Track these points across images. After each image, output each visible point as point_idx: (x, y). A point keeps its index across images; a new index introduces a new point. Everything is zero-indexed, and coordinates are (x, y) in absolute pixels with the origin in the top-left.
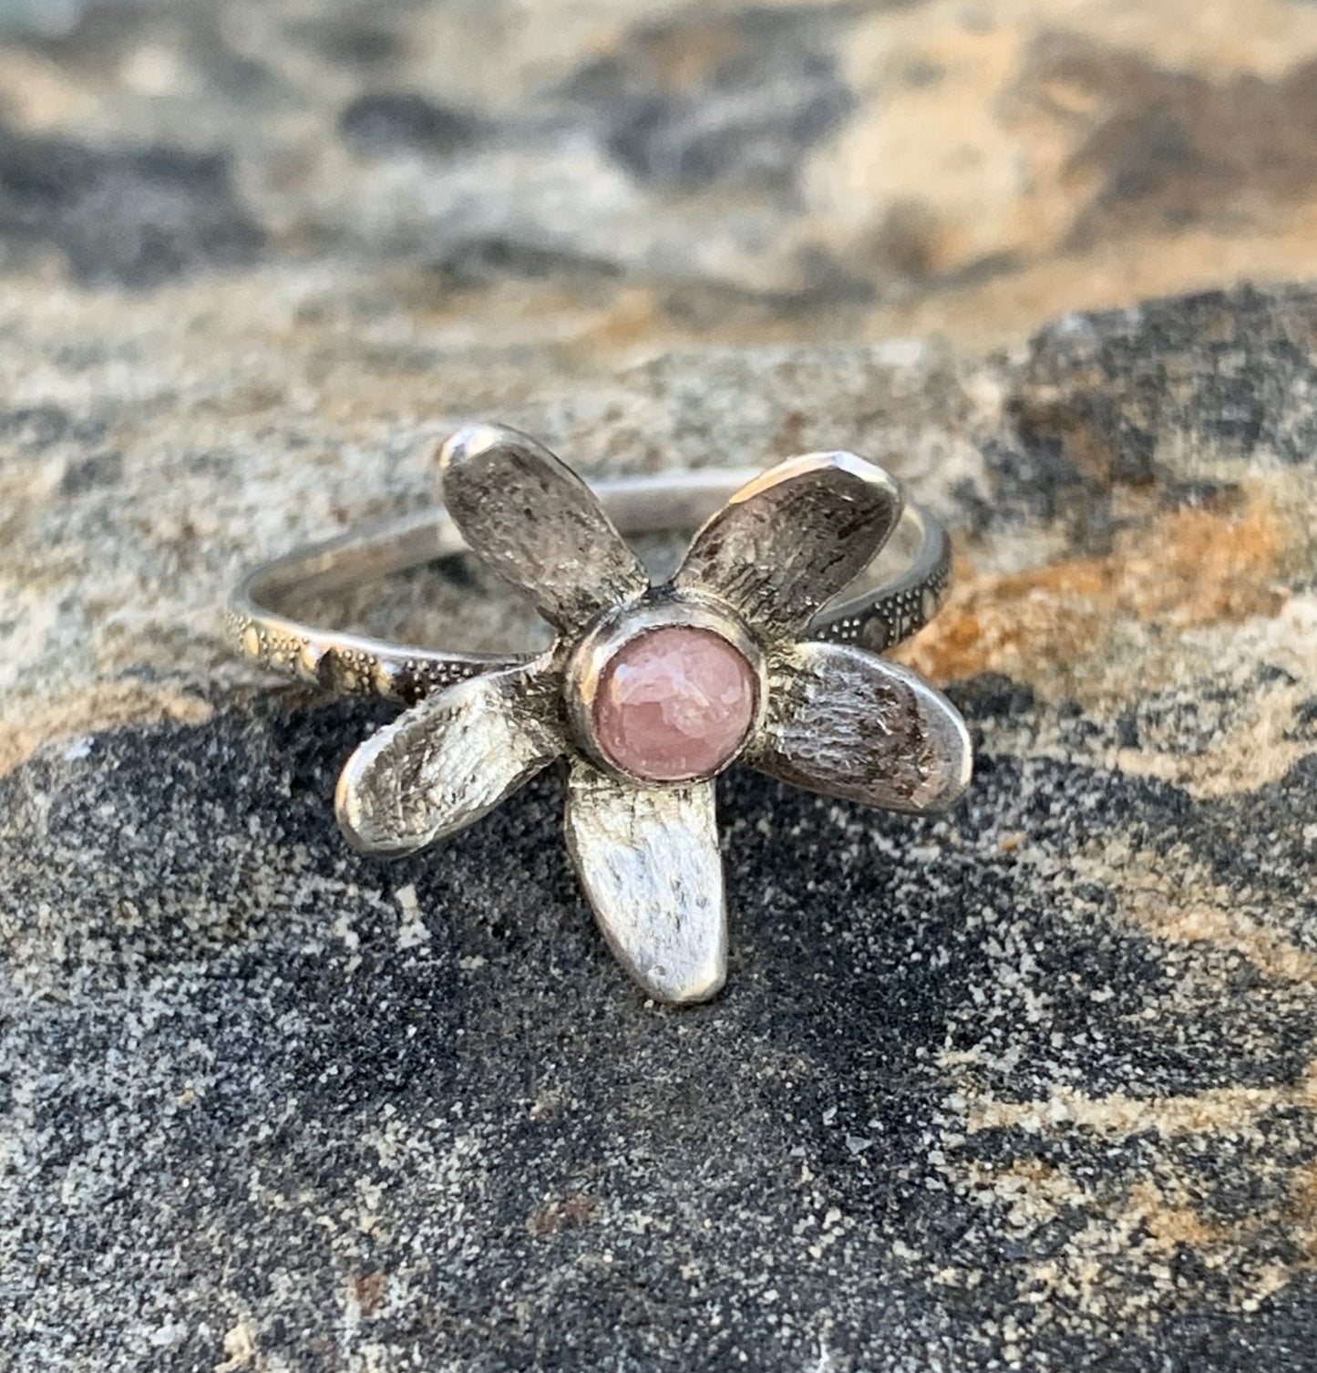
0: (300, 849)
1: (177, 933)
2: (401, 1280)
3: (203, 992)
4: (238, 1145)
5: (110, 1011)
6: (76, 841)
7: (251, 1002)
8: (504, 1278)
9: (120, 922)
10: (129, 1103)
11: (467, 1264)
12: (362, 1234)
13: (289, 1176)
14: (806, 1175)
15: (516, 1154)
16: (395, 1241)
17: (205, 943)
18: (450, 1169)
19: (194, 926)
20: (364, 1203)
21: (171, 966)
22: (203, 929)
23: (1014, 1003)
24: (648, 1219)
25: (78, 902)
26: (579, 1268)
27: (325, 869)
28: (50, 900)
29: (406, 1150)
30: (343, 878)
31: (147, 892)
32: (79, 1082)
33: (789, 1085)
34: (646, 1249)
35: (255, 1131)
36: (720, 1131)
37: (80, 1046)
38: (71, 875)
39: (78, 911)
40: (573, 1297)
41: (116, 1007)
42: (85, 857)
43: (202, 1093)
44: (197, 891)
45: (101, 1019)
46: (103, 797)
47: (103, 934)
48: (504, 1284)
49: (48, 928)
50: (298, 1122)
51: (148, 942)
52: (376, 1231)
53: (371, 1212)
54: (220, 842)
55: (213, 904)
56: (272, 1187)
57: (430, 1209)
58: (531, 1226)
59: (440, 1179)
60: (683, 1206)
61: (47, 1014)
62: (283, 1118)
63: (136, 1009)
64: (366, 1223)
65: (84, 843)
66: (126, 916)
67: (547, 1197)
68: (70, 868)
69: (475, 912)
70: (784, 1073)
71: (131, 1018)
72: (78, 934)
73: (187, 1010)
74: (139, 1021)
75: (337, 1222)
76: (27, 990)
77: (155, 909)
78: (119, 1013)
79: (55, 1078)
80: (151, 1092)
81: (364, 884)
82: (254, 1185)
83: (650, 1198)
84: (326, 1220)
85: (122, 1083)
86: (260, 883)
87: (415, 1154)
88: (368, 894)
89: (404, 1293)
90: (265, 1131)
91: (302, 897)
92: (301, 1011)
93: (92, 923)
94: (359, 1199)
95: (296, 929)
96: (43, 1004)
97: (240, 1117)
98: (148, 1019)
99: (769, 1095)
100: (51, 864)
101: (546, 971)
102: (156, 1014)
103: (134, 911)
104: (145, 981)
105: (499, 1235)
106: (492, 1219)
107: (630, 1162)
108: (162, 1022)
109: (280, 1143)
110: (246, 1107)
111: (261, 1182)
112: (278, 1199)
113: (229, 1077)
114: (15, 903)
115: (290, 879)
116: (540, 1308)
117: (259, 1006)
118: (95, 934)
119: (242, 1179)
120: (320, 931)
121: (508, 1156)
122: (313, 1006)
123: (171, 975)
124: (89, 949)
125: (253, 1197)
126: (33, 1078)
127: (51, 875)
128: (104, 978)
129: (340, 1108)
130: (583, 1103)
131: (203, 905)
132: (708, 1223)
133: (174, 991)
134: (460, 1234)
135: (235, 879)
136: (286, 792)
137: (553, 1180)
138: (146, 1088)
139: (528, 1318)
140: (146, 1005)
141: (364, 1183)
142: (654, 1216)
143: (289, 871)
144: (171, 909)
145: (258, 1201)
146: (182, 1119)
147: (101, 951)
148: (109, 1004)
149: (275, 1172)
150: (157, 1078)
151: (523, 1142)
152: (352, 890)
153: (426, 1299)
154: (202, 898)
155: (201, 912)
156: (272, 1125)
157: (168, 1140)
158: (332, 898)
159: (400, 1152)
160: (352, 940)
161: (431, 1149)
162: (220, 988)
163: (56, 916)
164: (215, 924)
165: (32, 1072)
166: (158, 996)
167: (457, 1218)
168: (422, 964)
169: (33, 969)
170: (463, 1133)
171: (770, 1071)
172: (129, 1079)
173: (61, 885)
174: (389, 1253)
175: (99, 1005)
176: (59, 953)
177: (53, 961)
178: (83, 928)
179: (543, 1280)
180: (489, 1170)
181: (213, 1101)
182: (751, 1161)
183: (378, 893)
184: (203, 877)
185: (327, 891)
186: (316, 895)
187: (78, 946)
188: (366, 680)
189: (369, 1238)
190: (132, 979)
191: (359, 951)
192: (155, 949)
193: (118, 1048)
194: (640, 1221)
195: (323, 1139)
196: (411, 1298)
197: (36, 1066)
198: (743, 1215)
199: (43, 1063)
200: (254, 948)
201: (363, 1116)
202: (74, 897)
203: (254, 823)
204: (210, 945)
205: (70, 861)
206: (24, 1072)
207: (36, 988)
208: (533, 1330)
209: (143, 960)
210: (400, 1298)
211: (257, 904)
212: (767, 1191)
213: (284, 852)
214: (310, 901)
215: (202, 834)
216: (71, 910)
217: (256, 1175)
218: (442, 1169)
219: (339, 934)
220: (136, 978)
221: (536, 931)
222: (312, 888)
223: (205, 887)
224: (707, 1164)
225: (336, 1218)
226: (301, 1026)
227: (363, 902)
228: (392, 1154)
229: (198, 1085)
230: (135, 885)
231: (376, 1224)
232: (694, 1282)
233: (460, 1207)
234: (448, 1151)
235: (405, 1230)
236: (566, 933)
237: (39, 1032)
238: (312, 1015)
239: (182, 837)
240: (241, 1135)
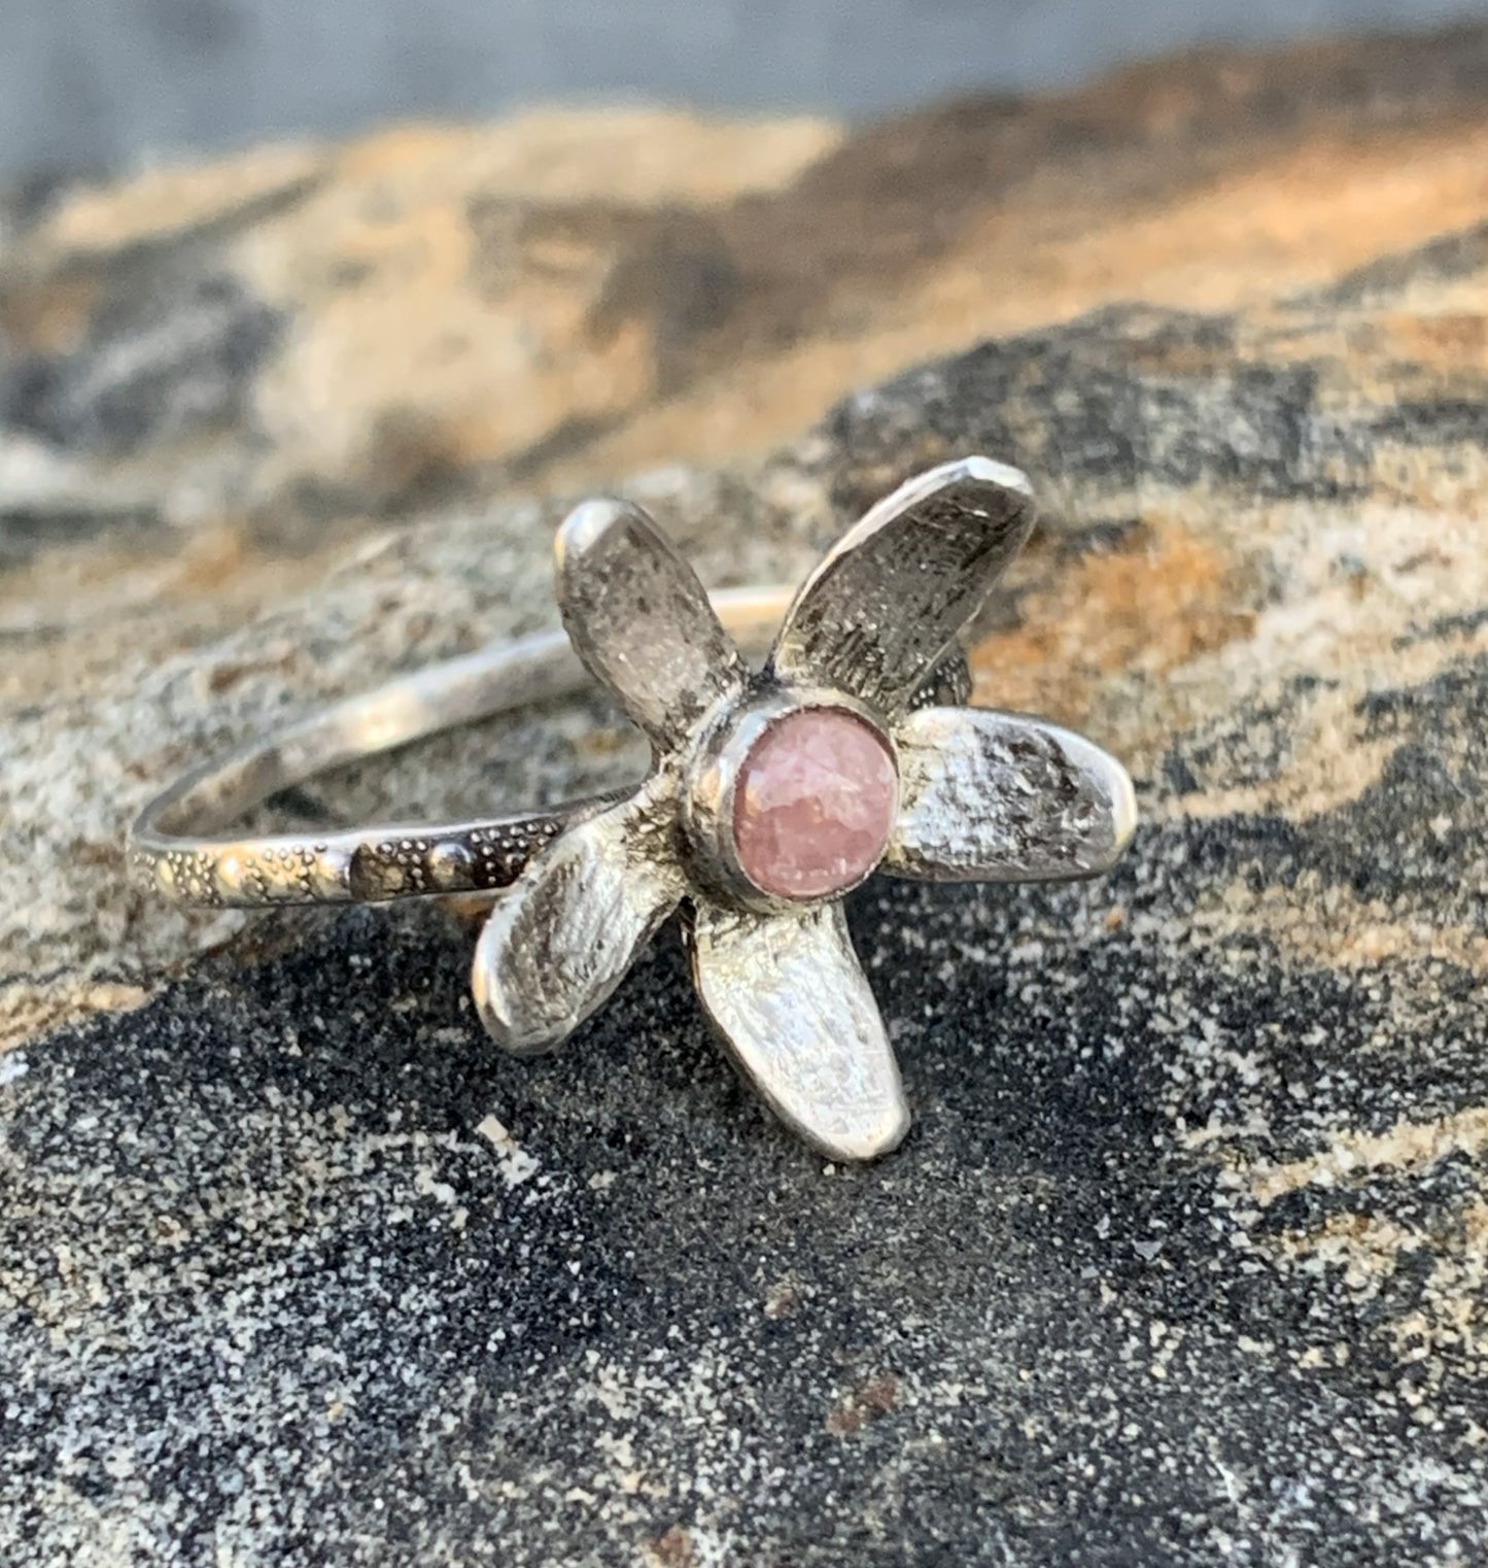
0: (337, 1110)
1: (234, 1237)
2: (705, 1529)
3: (292, 1296)
4: (425, 1445)
5: (191, 1344)
6: (73, 1163)
7: (355, 1291)
8: (827, 1492)
9: (162, 1241)
10: (264, 1438)
11: (775, 1491)
12: (630, 1497)
13: (505, 1460)
14: (1108, 1296)
15: (774, 1359)
16: (675, 1491)
17: (269, 1241)
18: (699, 1398)
19: (251, 1225)
20: (616, 1463)
21: (241, 1277)
22: (261, 1225)
23: (1221, 1072)
24: (958, 1388)
25: (102, 1231)
26: (910, 1456)
27: (377, 1124)
28: (65, 1238)
29: (638, 1393)
30: (406, 1127)
31: (183, 1198)
32: (190, 1432)
33: (1042, 1207)
34: (972, 1420)
35: (435, 1425)
36: (984, 1278)
37: (169, 1394)
38: (83, 1203)
39: (106, 1243)
40: (918, 1490)
41: (197, 1336)
42: (93, 1178)
43: (353, 1402)
44: (241, 1184)
45: (184, 1357)
46: (73, 1112)
47: (148, 1260)
48: (830, 1500)
49: (73, 1272)
50: (487, 1400)
51: (205, 1255)
52: (646, 1488)
53: (627, 1471)
54: (242, 1124)
55: (264, 1195)
56: (490, 1478)
57: (699, 1446)
58: (832, 1427)
59: (694, 1412)
60: (988, 1363)
61: (110, 1369)
62: (465, 1402)
63: (223, 1331)
64: (629, 1483)
65: (82, 1162)
66: (167, 1232)
67: (835, 1394)
68: (78, 1195)
69: (579, 1126)
70: (1030, 1198)
71: (221, 1345)
72: (117, 1269)
73: (284, 1319)
74: (233, 1345)
75: (592, 1491)
76: (74, 1349)
77: (199, 1217)
78: (203, 1343)
79: (155, 1439)
80: (288, 1417)
81: (433, 1129)
82: (467, 1481)
83: (949, 1365)
84: (578, 1494)
85: (244, 1419)
86: (305, 1160)
87: (650, 1394)
88: (441, 1139)
89: (715, 1542)
90: (450, 1423)
91: (361, 1163)
92: (420, 1286)
93: (133, 1250)
94: (608, 1460)
95: (370, 1200)
96: (102, 1359)
97: (407, 1417)
98: (243, 1340)
99: (1024, 1223)
100: (48, 1198)
101: (693, 1167)
102: (251, 1332)
103: (175, 1225)
104: (217, 1300)
105: (800, 1448)
106: (783, 1433)
107: (905, 1334)
108: (261, 1340)
109: (478, 1427)
110: (410, 1403)
111: (475, 1474)
112: (508, 1487)
113: (373, 1377)
114: (18, 1256)
115: (338, 1146)
116: (888, 1511)
117: (367, 1293)
118: (138, 1262)
119: (450, 1479)
120: (398, 1196)
121: (766, 1364)
122: (433, 1276)
123: (245, 1286)
124: (136, 1281)
125: (473, 1495)
126: (125, 1444)
127: (56, 1211)
128: (168, 1309)
129: (532, 1371)
130: (819, 1287)
131: (253, 1198)
132: (1024, 1374)
133: (258, 1301)
134: (750, 1461)
135: (277, 1160)
136: (295, 1051)
137: (830, 1375)
138: (278, 1416)
139: (881, 1525)
140: (234, 1325)
141: (605, 1440)
142: (962, 1382)
143: (337, 1138)
144: (217, 1212)
145: (482, 1496)
146: (340, 1437)
147: (153, 1280)
148: (184, 1339)
149: (486, 1461)
150: (288, 1401)
151: (774, 1345)
152: (420, 1139)
153: (745, 1542)
154: (249, 1191)
155: (253, 1208)
156: (457, 1413)
157: (335, 1464)
158: (398, 1155)
159: (629, 1396)
160: (445, 1193)
161: (665, 1384)
162: (309, 1287)
163: (80, 1254)
164: (273, 1217)
165: (120, 1438)
166: (240, 1311)
167: (735, 1447)
168: (546, 1196)
169: (73, 1322)
170: (695, 1357)
171: (1014, 1200)
172: (252, 1411)
173: (74, 1218)
174: (675, 1505)
175: (173, 1341)
176: (98, 1294)
177: (97, 1306)
178: (121, 1259)
179: (876, 1482)
180: (753, 1384)
181: (368, 1409)
182: (1037, 1298)
183: (454, 1134)
184: (239, 1166)
185: (389, 1148)
186: (376, 1155)
187: (121, 1280)
188: (417, 872)
189: (639, 1498)
190: (201, 1301)
191: (460, 1203)
192: (214, 1261)
193: (220, 1381)
194: (952, 1392)
195: (528, 1410)
196: (727, 1545)
197: (124, 1430)
198: (1058, 1356)
199: (132, 1424)
200: (327, 1233)
201: (563, 1373)
202: (96, 1227)
203: (273, 1093)
204: (276, 1242)
205: (74, 1188)
206: (111, 1441)
207: (85, 1344)
208: (891, 1536)
209: (206, 1278)
210: (713, 1549)
211: (312, 1184)
212: (1071, 1324)
213: (320, 1117)
214: (371, 1165)
215: (217, 1122)
216: (98, 1242)
217: (465, 1471)
218: (691, 1401)
219: (425, 1192)
220: (205, 1298)
221: (663, 1126)
222: (369, 1150)
223: (246, 1177)
224: (990, 1315)
225: (587, 1486)
226: (430, 1300)
227: (440, 1150)
228: (622, 1400)
229: (341, 1398)
230: (167, 1195)
231: (641, 1481)
232: (1041, 1439)
233: (735, 1434)
234: (687, 1380)
235: (681, 1476)
236: (698, 1121)
237: (108, 1392)
238: (437, 1284)
239: (196, 1129)
240: (422, 1434)
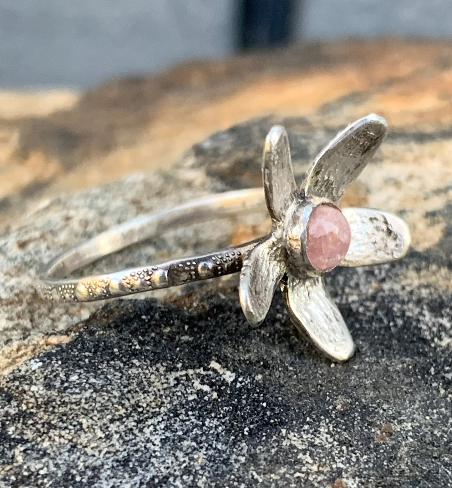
0: (159, 365)
1: (140, 410)
2: (347, 478)
3: (166, 427)
4: (237, 467)
5: (139, 446)
6: (77, 391)
7: (187, 423)
8: (383, 461)
9: (117, 413)
10: (177, 473)
11: (367, 463)
12: (316, 473)
13: (267, 468)
14: (442, 391)
15: (348, 422)
16: (331, 468)
17: (152, 410)
18: (327, 439)
19: (145, 405)
20: (307, 462)
21: (147, 423)
22: (148, 405)
24: (410, 424)
25: (96, 412)
26: (406, 446)
27: (174, 369)
28: (83, 416)
29: (305, 440)
30: (185, 368)
31: (121, 398)
32: (149, 476)
33: (410, 367)
34: (419, 433)
35: (237, 461)
36: (400, 391)
37: (136, 464)
38: (86, 403)
39: (98, 416)
40: (413, 456)
41: (140, 443)
42: (87, 394)
43: (205, 457)
44: (137, 392)
45: (137, 451)
47: (115, 420)
48: (385, 463)
49: (88, 427)
50: (252, 450)
51: (133, 416)
52: (321, 469)
53: (312, 465)
54: (130, 372)
55: (146, 395)
56: (264, 474)
57: (333, 453)
58: (377, 440)
59: (327, 443)
60: (415, 416)
61: (112, 459)
62: (245, 451)
63: (148, 441)
64: (315, 468)
65: (81, 390)
66: (117, 410)
67: (373, 430)
68: (83, 401)
69: (245, 361)
70: (405, 365)
71: (149, 445)
72: (104, 424)
73: (168, 434)
74: (154, 445)
75: (303, 473)
76: (97, 454)
77: (127, 404)
78: (143, 445)
79: (137, 479)
80: (184, 465)
81: (193, 368)
82: (256, 476)
83: (403, 417)
84: (298, 474)
85: (168, 468)
86: (153, 383)
87: (309, 439)
88: (198, 371)
89: (353, 482)
90: (243, 459)
91: (172, 382)
92: (209, 418)
93: (109, 417)
94: (304, 462)
95: (179, 394)
96: (108, 455)
97: (225, 459)
98: (157, 442)
99: (407, 373)
100: (72, 403)
101: (287, 370)
102: (159, 440)
103: (120, 407)
104: (141, 431)
105: (369, 448)
106: (362, 444)
107: (384, 410)
108: (164, 441)
109: (253, 458)
110: (224, 455)
111: (259, 474)
112: (272, 476)
113: (207, 449)
114: (65, 425)
115: (162, 377)
116: (407, 463)
117: (192, 423)
118: (112, 421)
119: (250, 477)
120: (189, 391)
121: (346, 425)
122: (213, 415)
123: (149, 426)
124: (113, 428)
125: (261, 480)
126: (127, 483)
127: (76, 408)
128: (126, 436)
129: (264, 438)
130: (350, 400)
131: (143, 396)
132: (428, 418)
133: (156, 430)
134: (354, 455)
135: (146, 383)
136: (138, 347)
137: (368, 425)
138: (180, 465)
139: (407, 468)
140: (152, 438)
141: (300, 456)
142: (410, 422)
143: (162, 375)
144: (133, 402)
145: (264, 480)
146: (205, 469)
147: (119, 426)
148: (135, 445)
149: (260, 469)
150: (182, 460)
151: (346, 418)
152: (191, 372)
153: (363, 481)
154: (140, 394)
155: (144, 400)
156: (243, 455)
157: (207, 478)
158: (184, 378)
159: (302, 441)
160: (206, 388)
161: (313, 436)
162: (171, 424)
163: (90, 421)
164: (151, 402)
165: (124, 481)
166: (151, 433)
167: (345, 452)
168: (243, 384)
169: (93, 445)
170: (319, 426)
171: (401, 366)
172: (170, 465)
173: (84, 408)
174: (334, 472)
175: (132, 446)
176: (100, 434)
177: (101, 438)
178: (105, 421)
179: (399, 455)
180: (345, 431)
181: (210, 459)
182: (420, 395)
183: (202, 368)
184: (134, 386)
185: (180, 376)
186: (176, 379)
187: (107, 428)
188: (193, 273)
189: (319, 473)
190: (136, 432)
191: (212, 391)
192: (136, 419)
193: (154, 457)
194: (409, 426)
195: (268, 451)
196: (357, 482)
197: (125, 478)
198: (435, 411)
199: (126, 475)
200: (169, 406)
201: (275, 438)
202: (93, 410)
203: (135, 361)
204: (154, 410)
205: (81, 399)
206: (121, 482)
207: (100, 451)
208: (411, 471)
209: (135, 424)
210: (353, 484)
211: (159, 390)
212: (434, 401)
213: (154, 368)
214: (176, 382)
215: (121, 372)
216: (95, 416)
217: (254, 473)
218: (324, 439)
219: (199, 388)
220: (137, 431)
221: (273, 358)
222: (174, 377)
223: (137, 389)
224: (407, 402)
225: (300, 471)
226: (215, 422)
227: (199, 375)
228: (301, 442)
229: (200, 457)
230: (115, 397)
231: (319, 467)
232: (442, 436)
233: (344, 448)
234: (319, 433)
235: (332, 463)
236: (284, 355)
237: (113, 467)
238: (215, 417)
239: (115, 375)
240: (234, 464)
